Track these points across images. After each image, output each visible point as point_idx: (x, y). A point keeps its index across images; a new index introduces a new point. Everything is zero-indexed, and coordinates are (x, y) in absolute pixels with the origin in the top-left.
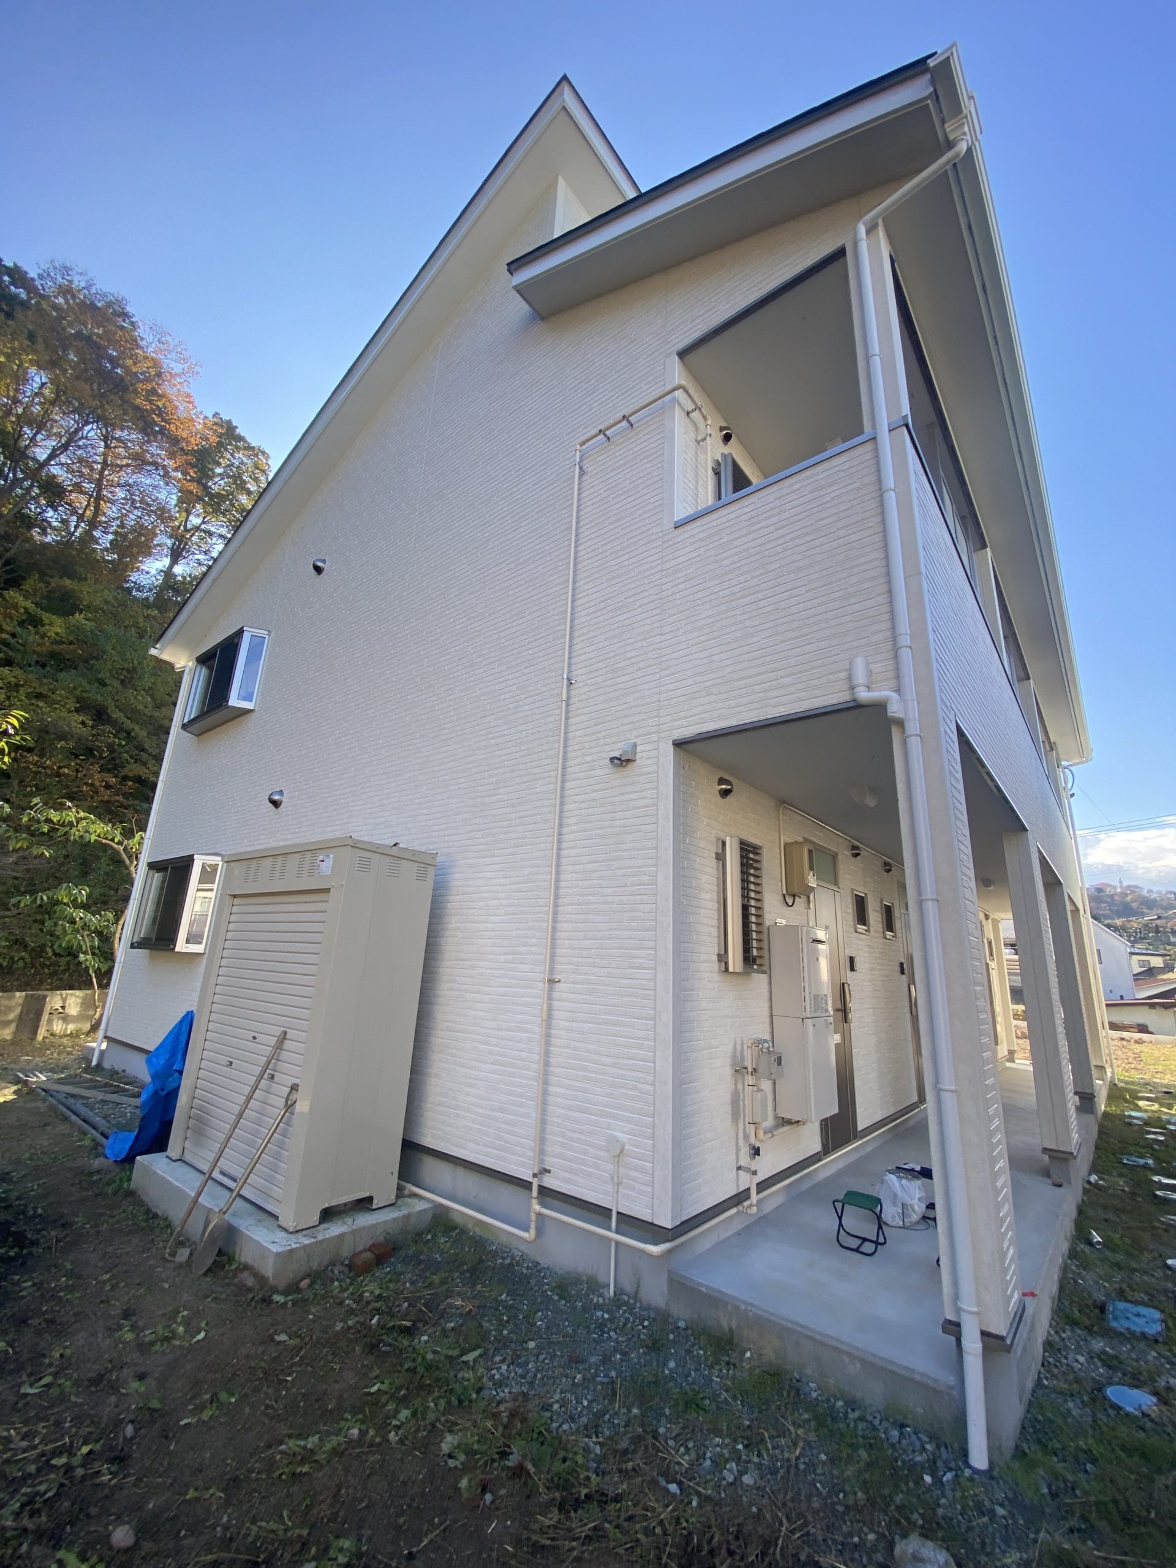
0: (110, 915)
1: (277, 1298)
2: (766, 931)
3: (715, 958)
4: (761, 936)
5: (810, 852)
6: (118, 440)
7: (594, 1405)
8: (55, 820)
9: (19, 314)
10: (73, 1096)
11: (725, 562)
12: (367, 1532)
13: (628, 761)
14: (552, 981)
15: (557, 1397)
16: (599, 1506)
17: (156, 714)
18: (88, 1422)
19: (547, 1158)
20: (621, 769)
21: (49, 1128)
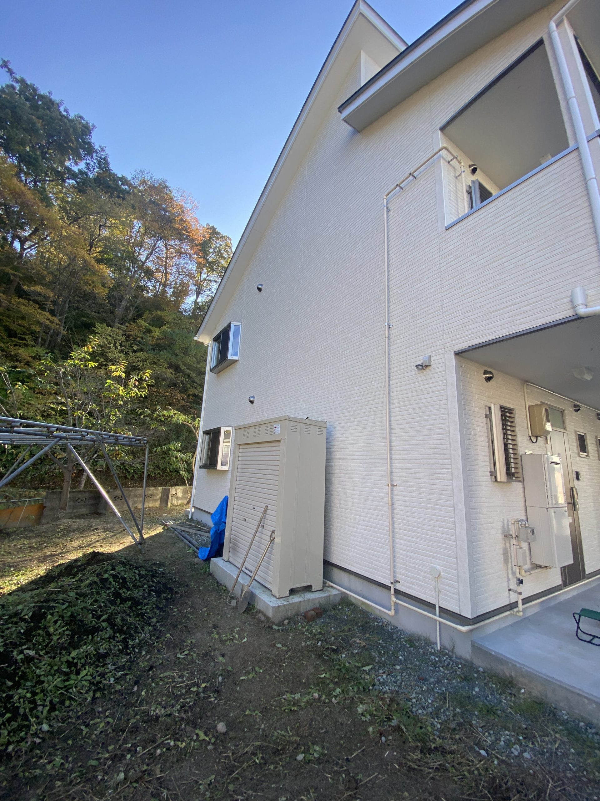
0: (190, 455)
1: (274, 627)
2: (519, 457)
3: (489, 474)
4: (517, 461)
5: (547, 410)
6: (171, 245)
7: (434, 703)
8: (166, 415)
9: (127, 198)
10: (184, 531)
11: (480, 244)
12: (326, 744)
13: (427, 366)
14: (392, 485)
15: (414, 695)
16: (442, 754)
17: (198, 366)
18: (204, 673)
19: (397, 575)
20: (423, 371)
21: (176, 544)
